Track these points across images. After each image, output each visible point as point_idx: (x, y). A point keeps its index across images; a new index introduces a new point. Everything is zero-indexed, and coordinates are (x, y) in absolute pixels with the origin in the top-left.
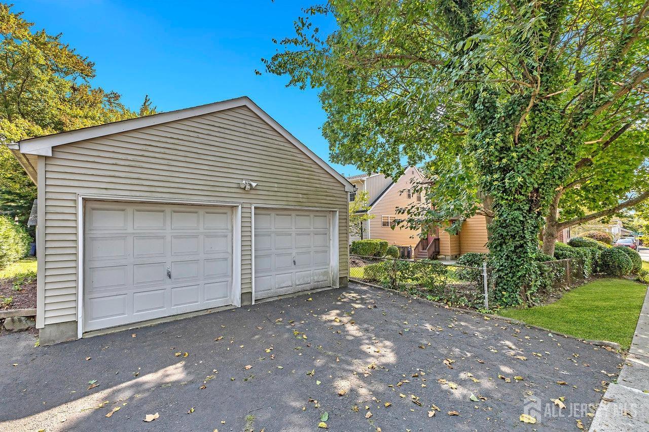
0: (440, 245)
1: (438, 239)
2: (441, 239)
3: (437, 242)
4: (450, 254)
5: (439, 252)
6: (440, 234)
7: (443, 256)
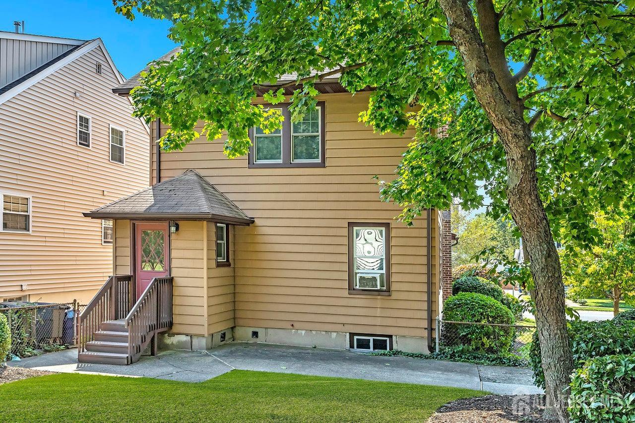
0: (176, 300)
1: (171, 281)
2: (178, 281)
3: (165, 288)
4: (205, 331)
5: (171, 324)
6: (174, 263)
7: (183, 338)
